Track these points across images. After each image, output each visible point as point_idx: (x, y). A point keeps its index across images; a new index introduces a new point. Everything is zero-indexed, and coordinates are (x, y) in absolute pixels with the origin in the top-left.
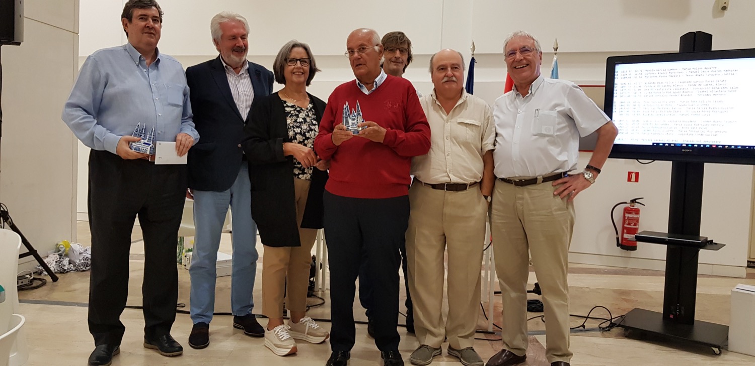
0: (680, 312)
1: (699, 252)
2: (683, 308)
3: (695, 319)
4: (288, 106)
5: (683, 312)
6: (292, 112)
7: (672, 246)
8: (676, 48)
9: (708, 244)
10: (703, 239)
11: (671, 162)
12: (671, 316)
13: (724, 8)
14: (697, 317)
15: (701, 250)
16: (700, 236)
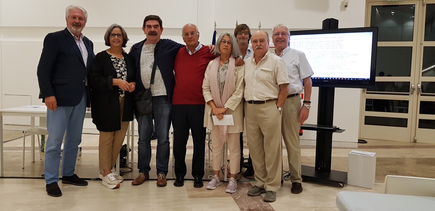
0: (323, 166)
1: (333, 134)
2: (325, 164)
3: (331, 169)
4: (113, 58)
5: (325, 166)
6: (115, 61)
7: (319, 132)
8: (320, 27)
9: (337, 130)
10: (335, 127)
11: (318, 87)
12: (319, 168)
13: (346, 6)
14: (332, 168)
15: (334, 133)
16: (333, 125)
